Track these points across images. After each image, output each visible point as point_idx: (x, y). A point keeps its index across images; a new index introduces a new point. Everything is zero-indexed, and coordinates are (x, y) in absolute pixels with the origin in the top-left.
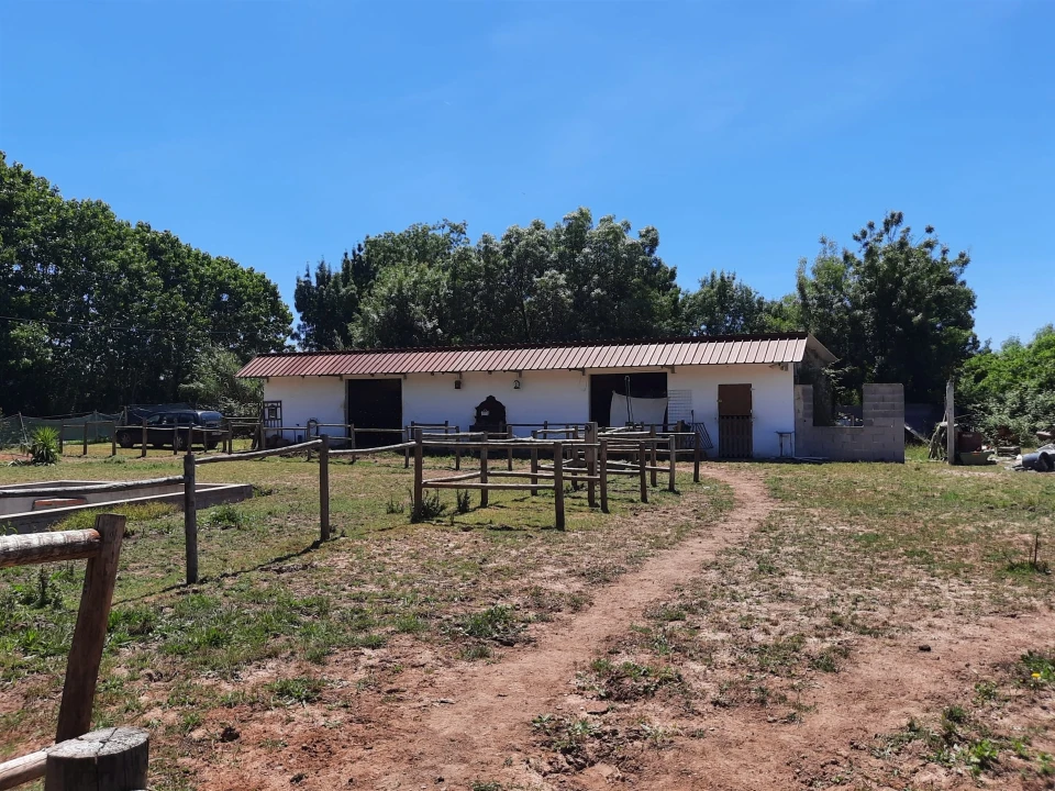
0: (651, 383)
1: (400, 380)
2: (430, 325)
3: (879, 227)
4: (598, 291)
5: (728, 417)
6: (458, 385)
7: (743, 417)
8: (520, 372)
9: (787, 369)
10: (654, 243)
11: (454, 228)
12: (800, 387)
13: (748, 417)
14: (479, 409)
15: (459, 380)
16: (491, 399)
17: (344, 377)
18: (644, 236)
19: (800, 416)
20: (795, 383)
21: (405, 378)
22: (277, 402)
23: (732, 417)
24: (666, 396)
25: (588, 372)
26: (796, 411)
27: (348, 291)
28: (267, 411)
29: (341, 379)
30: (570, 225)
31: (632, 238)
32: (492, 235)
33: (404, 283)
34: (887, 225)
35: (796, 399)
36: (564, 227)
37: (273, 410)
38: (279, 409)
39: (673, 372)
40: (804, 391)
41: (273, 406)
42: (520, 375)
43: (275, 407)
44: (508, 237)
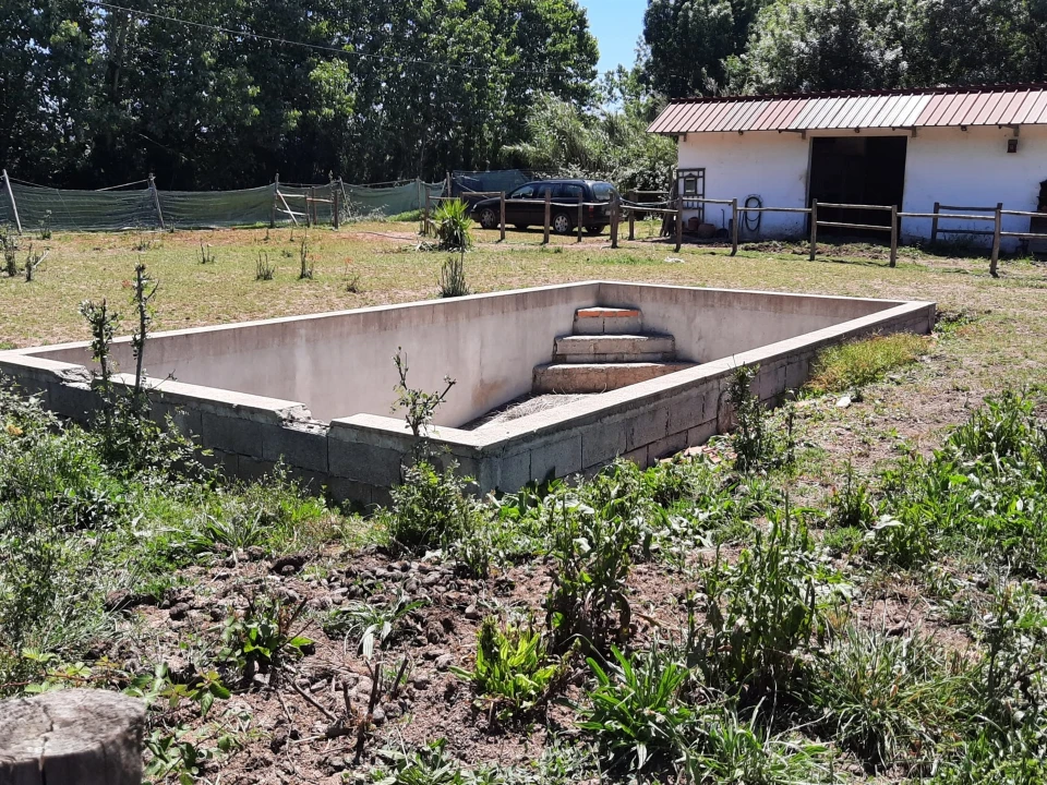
1: (906, 138)
6: (1013, 147)
15: (1014, 138)
17: (808, 135)
21: (914, 135)
22: (698, 170)
27: (719, 10)
28: (681, 182)
29: (804, 137)
37: (691, 183)
38: (700, 181)
41: (691, 176)
43: (693, 178)
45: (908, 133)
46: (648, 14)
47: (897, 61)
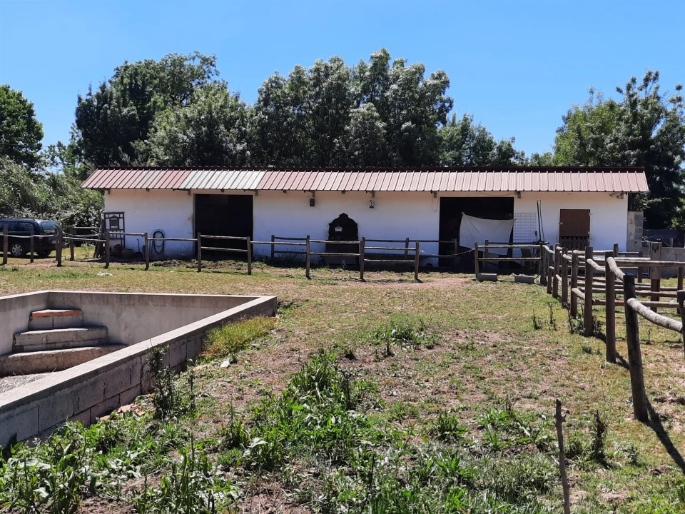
0: (499, 207)
1: (252, 196)
2: (239, 147)
3: (640, 82)
4: (408, 124)
5: (568, 238)
6: (312, 203)
7: (581, 238)
8: (373, 192)
9: (622, 198)
10: (446, 83)
11: (205, 60)
12: (633, 214)
13: (585, 238)
14: (333, 225)
15: (313, 198)
16: (344, 217)
17: (192, 192)
18: (437, 78)
19: (632, 238)
20: (629, 210)
21: (257, 194)
22: (120, 213)
23: (572, 238)
24: (512, 217)
25: (439, 195)
26: (629, 234)
27: (129, 111)
28: (108, 222)
29: (189, 194)
30: (375, 64)
31: (428, 79)
32: (303, 68)
33: (213, 107)
34: (647, 80)
35: (630, 223)
36: (370, 65)
37: (115, 222)
38: (121, 220)
39: (519, 197)
40: (636, 217)
41: (114, 217)
42: (373, 196)
43: (116, 218)
44: (317, 70)
45: (253, 193)
46: (78, 110)
47: (243, 151)
